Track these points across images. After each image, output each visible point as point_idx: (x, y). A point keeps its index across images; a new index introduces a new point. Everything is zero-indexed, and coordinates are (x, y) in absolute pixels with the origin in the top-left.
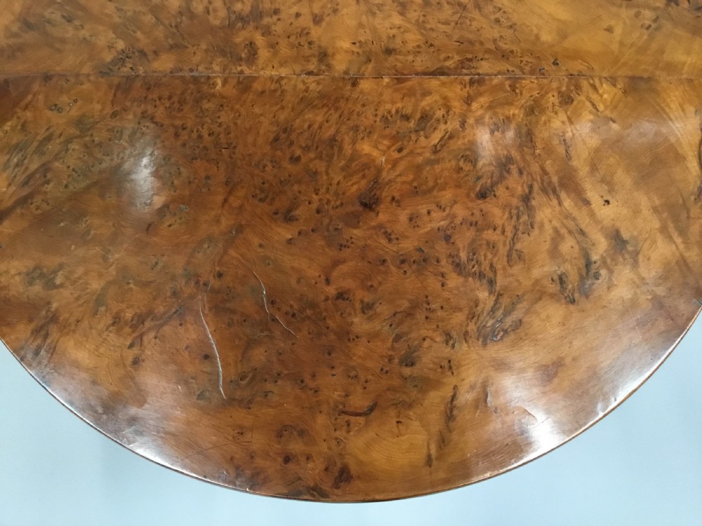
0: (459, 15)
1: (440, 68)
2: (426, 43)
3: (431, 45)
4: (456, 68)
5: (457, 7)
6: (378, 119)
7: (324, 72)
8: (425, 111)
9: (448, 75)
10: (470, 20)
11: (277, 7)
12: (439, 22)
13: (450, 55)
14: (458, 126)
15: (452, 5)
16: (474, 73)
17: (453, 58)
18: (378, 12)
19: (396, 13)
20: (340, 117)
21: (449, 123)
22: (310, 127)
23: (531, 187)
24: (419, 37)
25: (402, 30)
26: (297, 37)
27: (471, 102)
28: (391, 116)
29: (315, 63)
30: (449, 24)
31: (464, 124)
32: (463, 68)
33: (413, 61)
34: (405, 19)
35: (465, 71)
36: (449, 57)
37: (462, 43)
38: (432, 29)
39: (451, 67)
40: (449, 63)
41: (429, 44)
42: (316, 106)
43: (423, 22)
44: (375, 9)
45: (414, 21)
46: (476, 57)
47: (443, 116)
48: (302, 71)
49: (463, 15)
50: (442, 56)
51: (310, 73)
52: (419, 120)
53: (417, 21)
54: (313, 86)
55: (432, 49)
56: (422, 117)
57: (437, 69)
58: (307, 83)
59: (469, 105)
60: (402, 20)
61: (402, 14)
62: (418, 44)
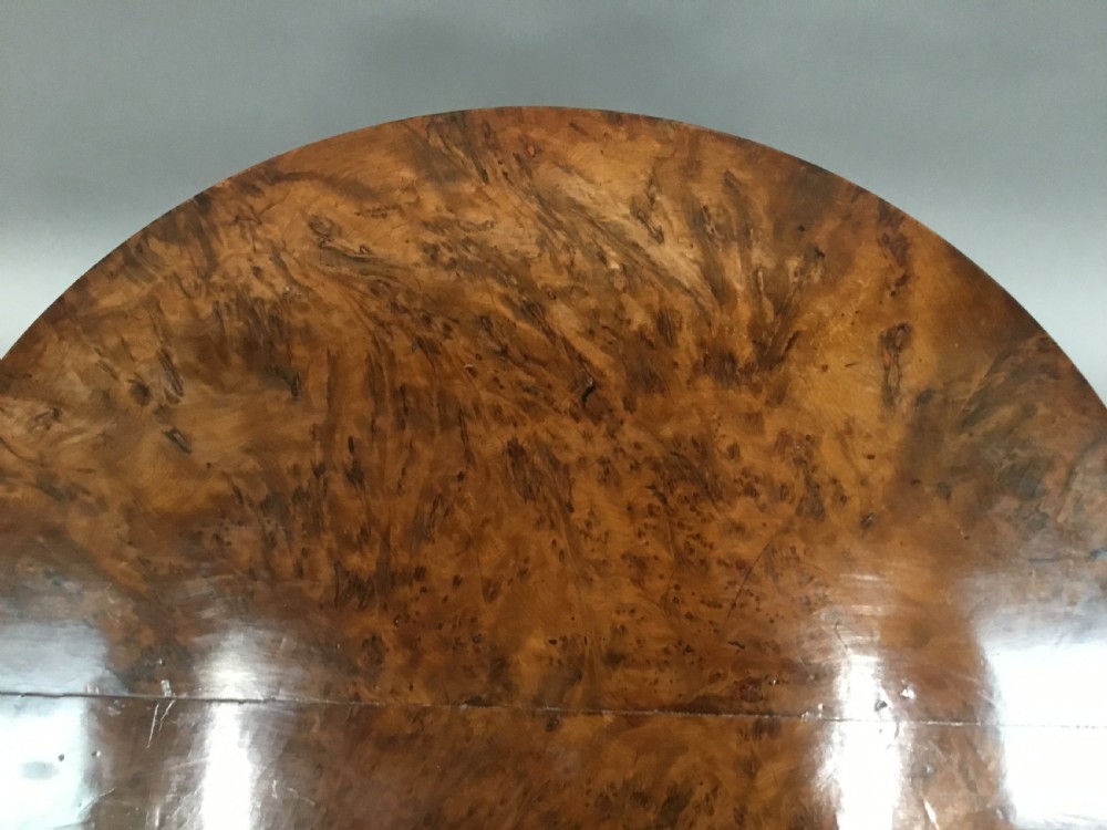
0: (738, 588)
1: (705, 698)
2: (680, 643)
3: (688, 649)
4: (732, 698)
5: (735, 569)
6: (592, 802)
7: (500, 699)
8: (676, 786)
9: (717, 712)
10: (758, 599)
11: (422, 563)
12: (703, 602)
13: (721, 671)
14: (732, 820)
15: (727, 565)
16: (762, 709)
17: (725, 677)
18: (596, 577)
19: (628, 580)
20: (525, 794)
21: (717, 812)
22: (471, 812)
24: (666, 631)
25: (638, 615)
26: (454, 627)
27: (757, 770)
28: (615, 795)
29: (485, 680)
30: (720, 606)
31: (742, 816)
32: (743, 698)
33: (656, 682)
34: (639, 590)
35: (747, 705)
36: (718, 675)
37: (743, 647)
38: (689, 616)
39: (723, 694)
40: (720, 689)
41: (685, 646)
42: (484, 770)
43: (676, 600)
44: (592, 573)
45: (658, 599)
46: (767, 677)
47: (707, 799)
48: (462, 696)
49: (746, 588)
50: (707, 673)
51: (475, 702)
52: (665, 804)
53: (664, 598)
54: (479, 728)
55: (688, 658)
56: (668, 800)
57: (698, 698)
58: (469, 722)
59: (752, 776)
60: (639, 595)
61: (637, 582)
62: (664, 646)
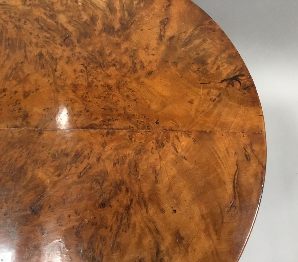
0: (106, 93)
1: (91, 125)
2: (86, 109)
3: (88, 111)
4: (100, 125)
5: (106, 88)
6: (50, 156)
7: (24, 126)
8: (78, 150)
9: (95, 129)
10: (113, 96)
11: (5, 87)
12: (95, 97)
13: (98, 117)
14: (96, 161)
15: (104, 86)
16: (110, 128)
17: (99, 118)
18: (61, 90)
19: (71, 91)
20: (28, 154)
21: (91, 158)
22: (10, 160)
23: (131, 200)
24: (82, 106)
25: (73, 101)
26: (13, 105)
27: (106, 145)
28: (58, 154)
29: (20, 121)
30: (100, 98)
31: (99, 160)
32: (104, 125)
33: (76, 120)
34: (75, 94)
35: (105, 127)
36: (97, 118)
37: (106, 110)
38: (90, 101)
39: (98, 124)
40: (97, 122)
41: (87, 110)
42: (16, 147)
43: (86, 97)
44: (59, 89)
45: (80, 96)
46: (112, 118)
47: (88, 154)
48: (12, 125)
49: (109, 93)
50: (93, 118)
51: (16, 127)
52: (73, 157)
53: (82, 96)
54: (17, 135)
55: (88, 113)
56: (75, 155)
57: (89, 125)
58: (13, 133)
59: (104, 147)
60: (74, 95)
61: (74, 92)
62: (80, 110)
